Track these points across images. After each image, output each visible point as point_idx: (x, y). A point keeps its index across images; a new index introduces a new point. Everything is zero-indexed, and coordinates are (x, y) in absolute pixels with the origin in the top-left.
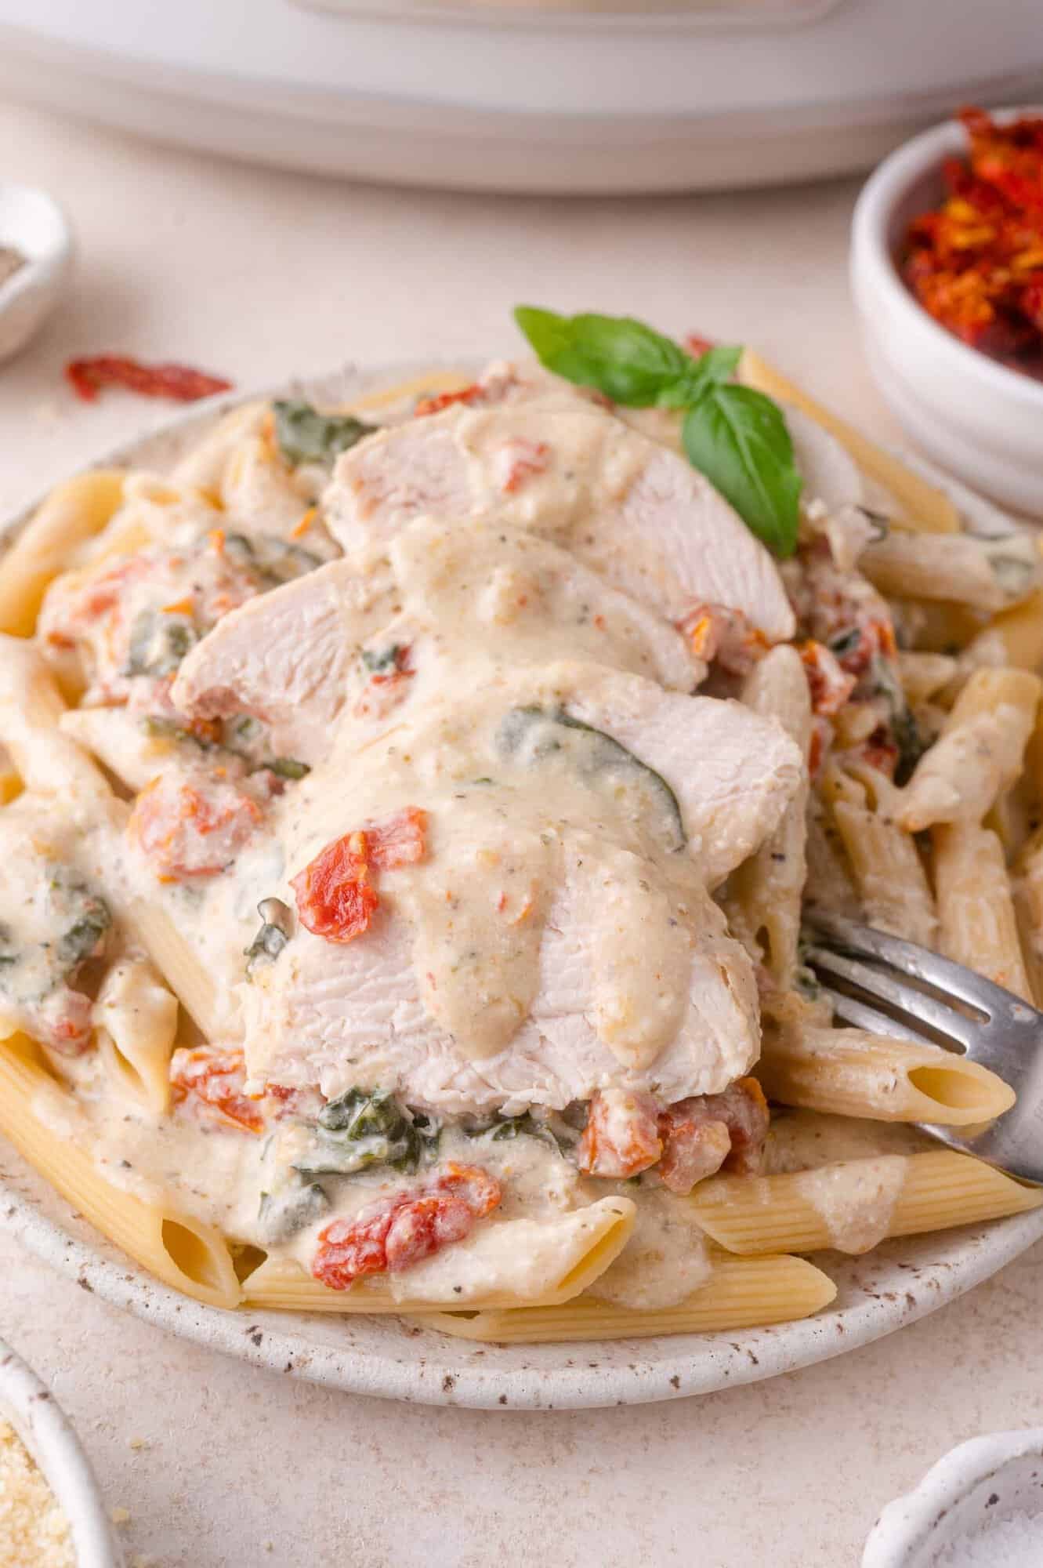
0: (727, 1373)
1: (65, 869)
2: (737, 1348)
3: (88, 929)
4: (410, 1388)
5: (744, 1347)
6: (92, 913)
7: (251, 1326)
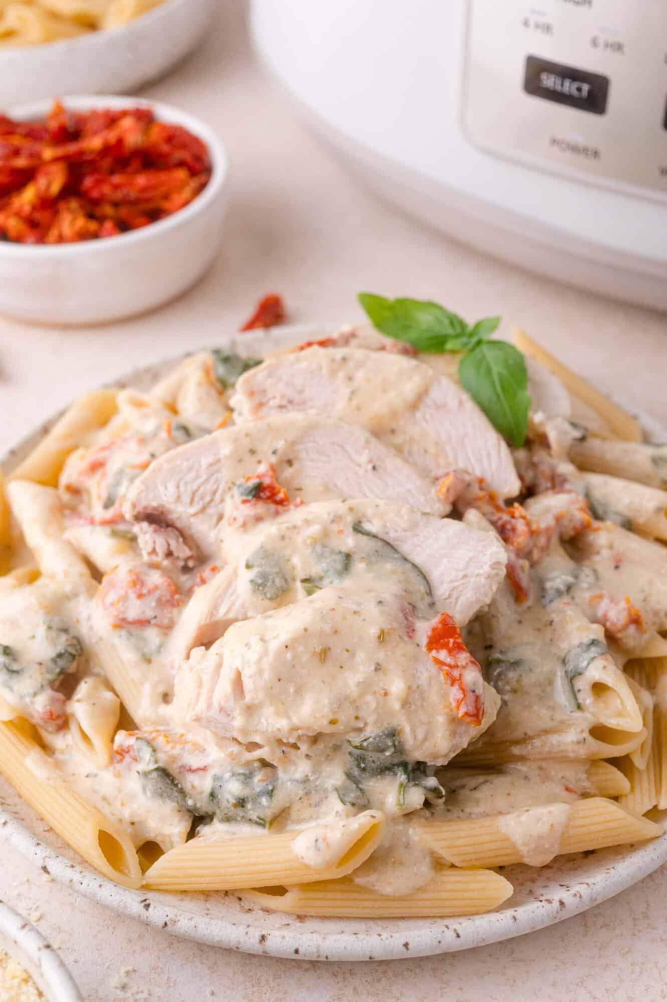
0: (440, 942)
1: (56, 619)
2: (447, 927)
3: (67, 655)
4: (239, 941)
5: (452, 927)
6: (70, 645)
7: (144, 898)
